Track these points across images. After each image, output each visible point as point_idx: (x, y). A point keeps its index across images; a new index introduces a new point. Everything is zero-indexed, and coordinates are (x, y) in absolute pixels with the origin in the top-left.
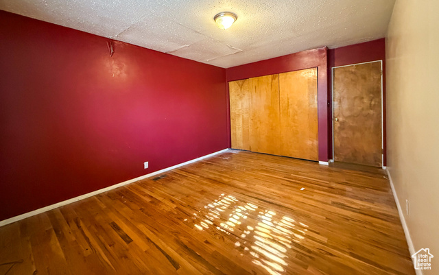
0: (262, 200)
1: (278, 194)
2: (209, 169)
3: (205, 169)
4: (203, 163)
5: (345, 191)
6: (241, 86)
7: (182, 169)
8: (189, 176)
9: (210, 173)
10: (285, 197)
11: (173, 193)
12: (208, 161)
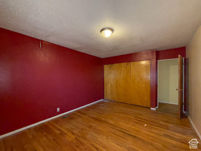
0: (124, 133)
1: (133, 129)
2: (94, 112)
3: (91, 112)
4: (90, 107)
5: (169, 127)
6: (110, 68)
7: (78, 111)
8: (82, 116)
9: (94, 114)
10: (137, 131)
11: (73, 128)
12: (92, 106)
